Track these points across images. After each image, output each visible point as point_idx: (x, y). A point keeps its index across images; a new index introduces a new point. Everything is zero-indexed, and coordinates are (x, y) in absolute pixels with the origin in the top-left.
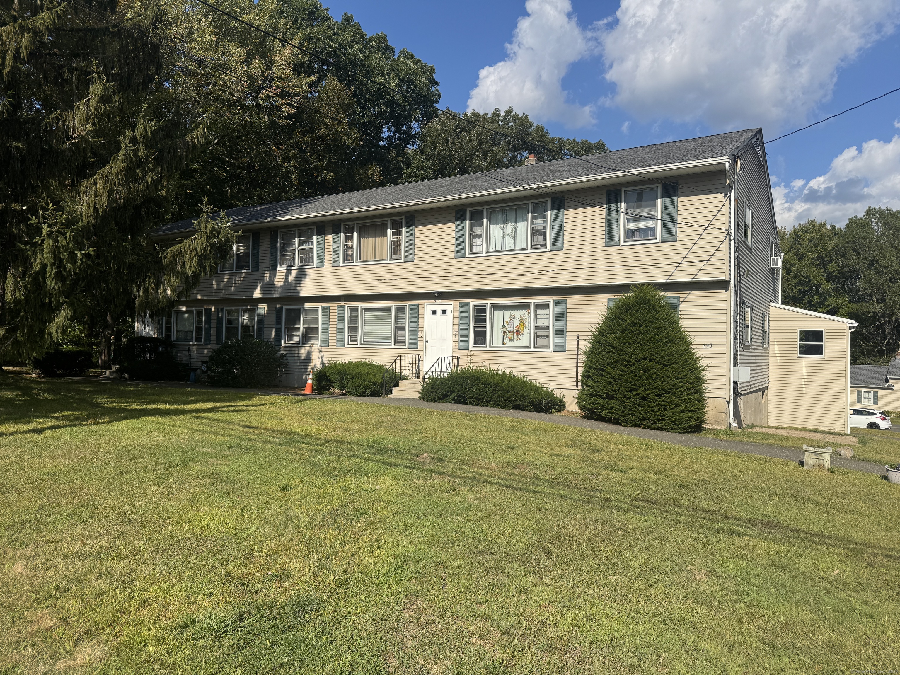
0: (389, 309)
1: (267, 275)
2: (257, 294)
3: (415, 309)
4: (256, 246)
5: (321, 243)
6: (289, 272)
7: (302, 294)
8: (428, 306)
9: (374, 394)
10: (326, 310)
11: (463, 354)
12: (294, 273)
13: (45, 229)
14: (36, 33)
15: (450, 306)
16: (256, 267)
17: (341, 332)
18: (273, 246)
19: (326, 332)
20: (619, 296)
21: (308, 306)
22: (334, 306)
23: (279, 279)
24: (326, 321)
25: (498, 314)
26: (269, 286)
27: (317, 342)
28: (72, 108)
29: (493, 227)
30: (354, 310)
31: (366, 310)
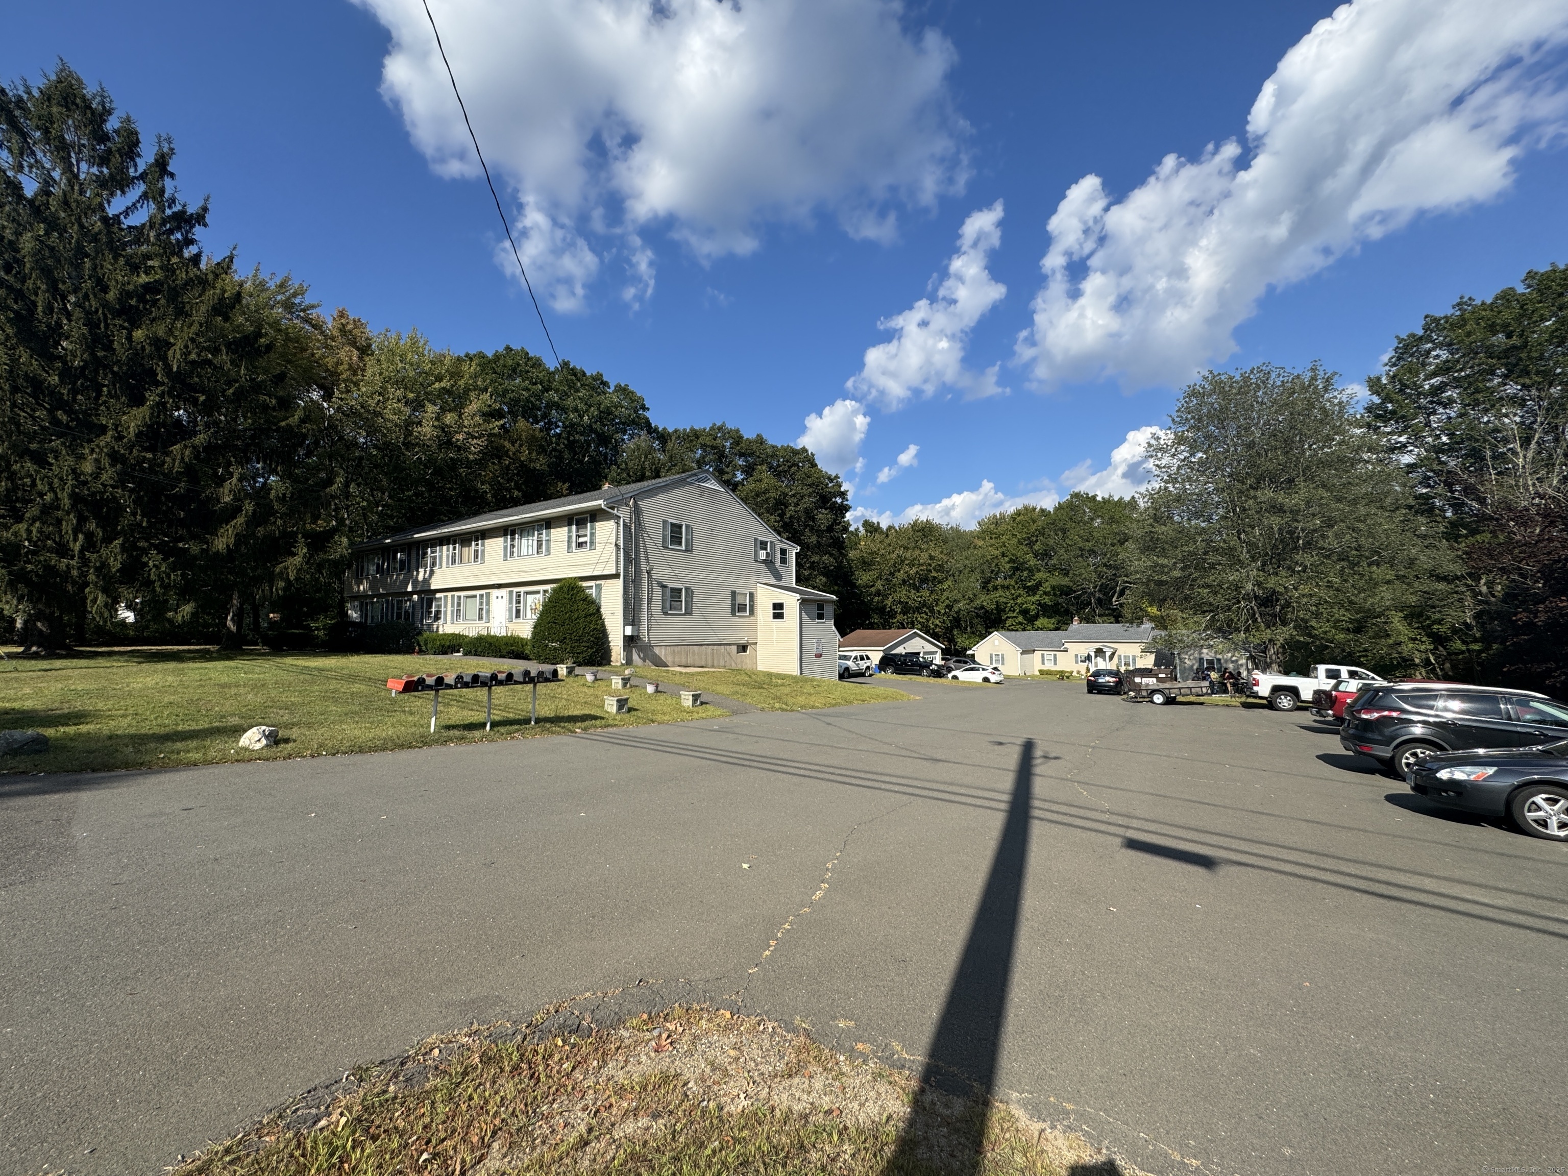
0: (475, 596)
1: (415, 573)
2: (410, 589)
3: (488, 594)
4: (409, 555)
5: (441, 551)
6: (425, 572)
7: (433, 587)
8: (495, 593)
9: (444, 653)
10: (446, 597)
11: (509, 625)
12: (428, 572)
13: (151, 564)
14: (194, 447)
15: (504, 592)
16: (409, 570)
17: (452, 612)
18: (418, 554)
19: (446, 612)
20: (555, 585)
21: (438, 595)
22: (449, 594)
23: (421, 578)
24: (446, 606)
25: (530, 598)
26: (415, 582)
27: (441, 622)
28: (222, 486)
29: (524, 541)
30: (459, 597)
31: (467, 597)
